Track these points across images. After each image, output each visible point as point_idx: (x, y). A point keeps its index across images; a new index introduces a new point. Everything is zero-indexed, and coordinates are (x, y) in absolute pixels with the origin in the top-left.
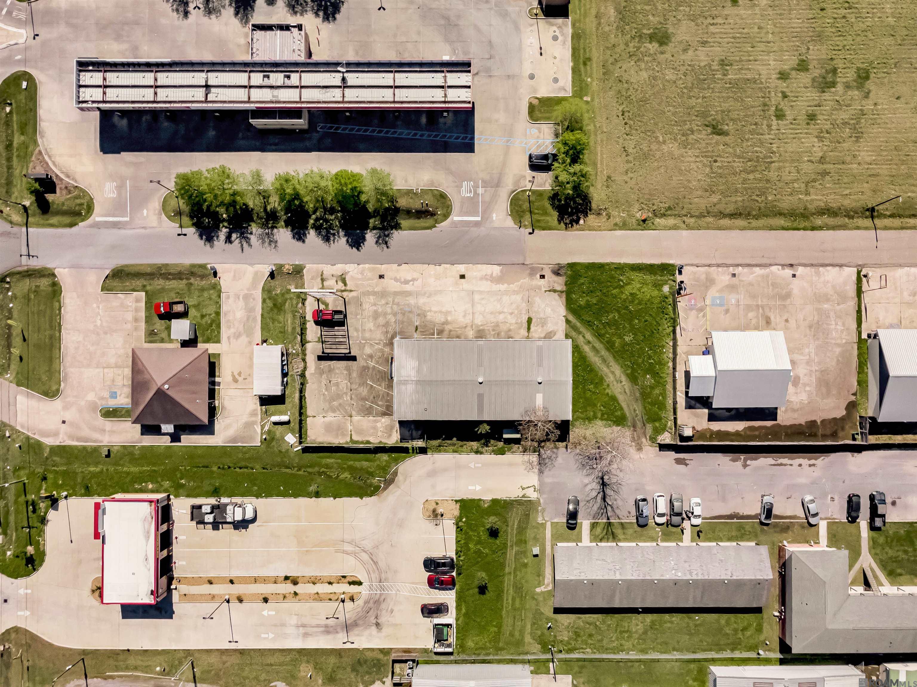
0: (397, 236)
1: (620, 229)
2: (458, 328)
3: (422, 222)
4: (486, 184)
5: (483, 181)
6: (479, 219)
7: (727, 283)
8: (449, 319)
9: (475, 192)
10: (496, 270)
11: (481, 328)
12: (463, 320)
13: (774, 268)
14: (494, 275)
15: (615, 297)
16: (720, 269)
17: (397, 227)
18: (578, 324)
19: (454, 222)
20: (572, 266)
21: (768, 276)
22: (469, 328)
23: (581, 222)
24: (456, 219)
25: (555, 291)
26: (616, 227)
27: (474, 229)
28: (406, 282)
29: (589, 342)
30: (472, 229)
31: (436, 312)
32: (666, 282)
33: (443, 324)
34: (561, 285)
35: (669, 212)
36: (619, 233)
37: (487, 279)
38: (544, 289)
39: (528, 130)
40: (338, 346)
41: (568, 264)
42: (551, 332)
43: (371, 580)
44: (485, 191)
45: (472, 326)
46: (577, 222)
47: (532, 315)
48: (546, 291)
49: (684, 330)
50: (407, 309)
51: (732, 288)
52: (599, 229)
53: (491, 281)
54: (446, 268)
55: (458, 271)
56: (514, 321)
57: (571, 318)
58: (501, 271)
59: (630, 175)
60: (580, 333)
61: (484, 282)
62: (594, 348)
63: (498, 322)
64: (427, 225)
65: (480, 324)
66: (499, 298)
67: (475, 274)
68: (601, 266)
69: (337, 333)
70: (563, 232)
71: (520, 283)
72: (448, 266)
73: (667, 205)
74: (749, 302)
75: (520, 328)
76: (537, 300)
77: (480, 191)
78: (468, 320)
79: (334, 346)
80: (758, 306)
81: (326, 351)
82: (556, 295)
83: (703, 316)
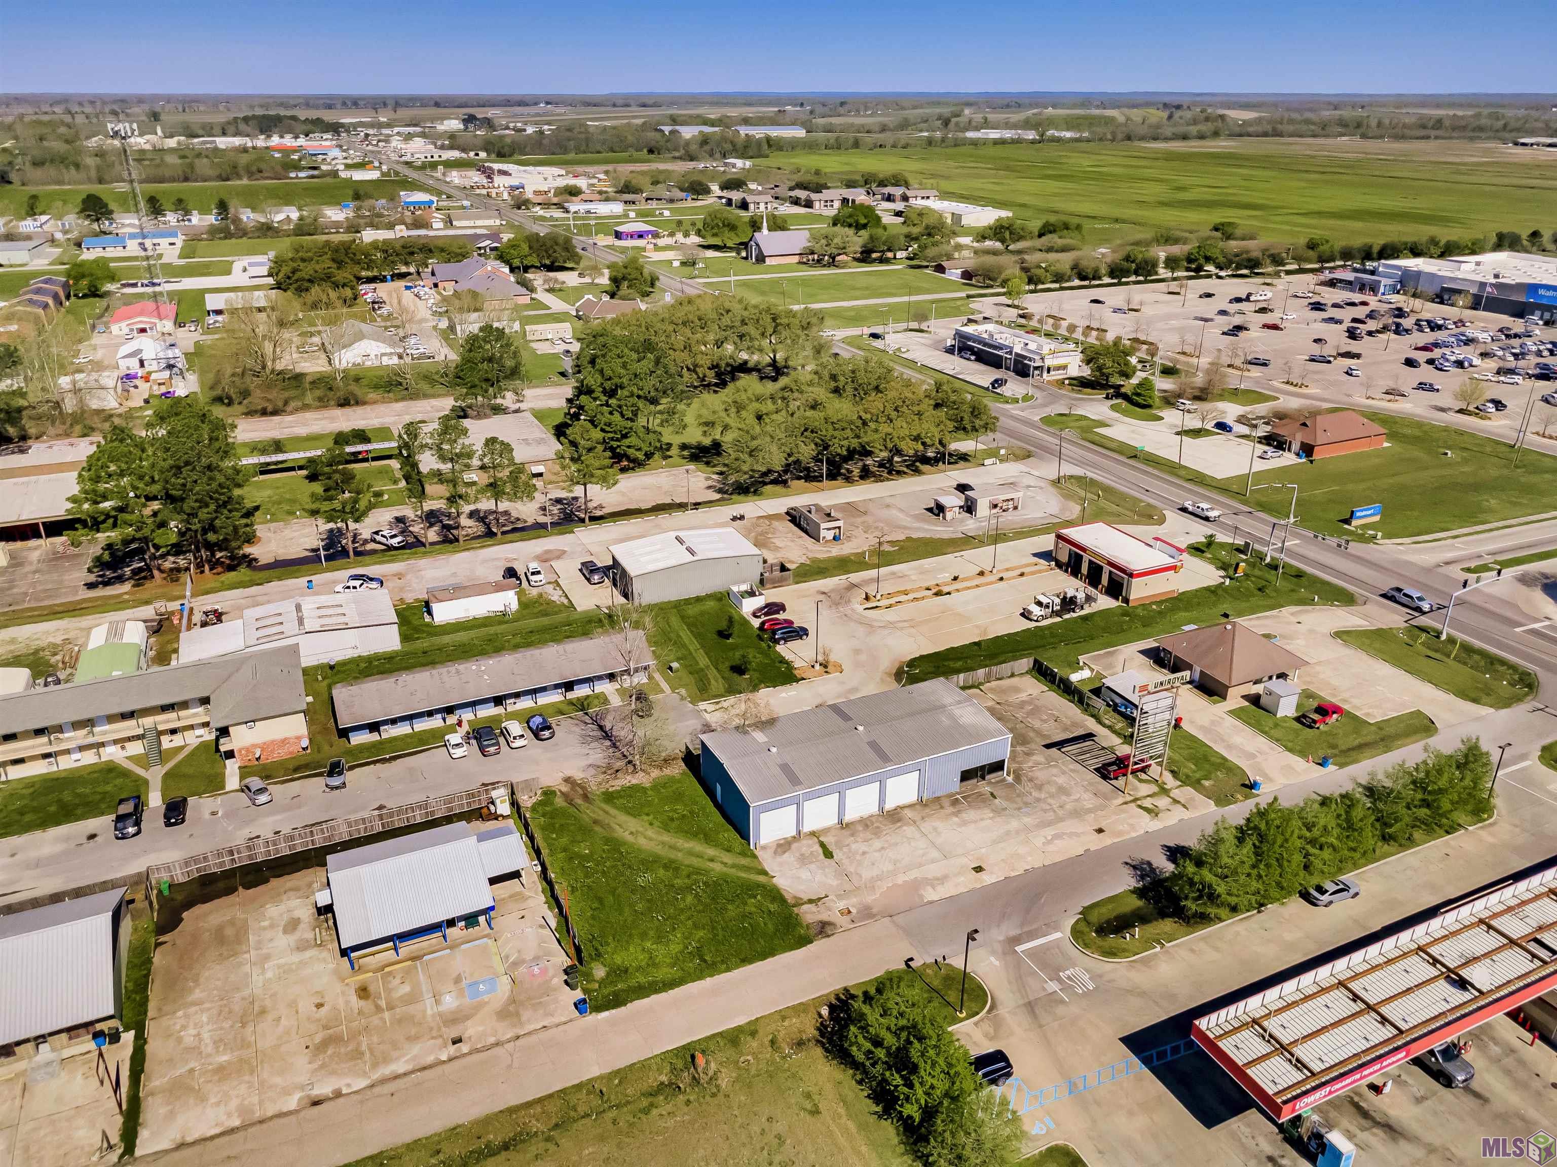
0: (1127, 882)
1: (739, 1029)
2: (933, 814)
4: (1053, 999)
5: (1062, 1002)
6: (1019, 949)
7: (469, 1023)
9: (1060, 980)
11: (899, 825)
12: (934, 824)
13: (361, 1083)
14: (929, 887)
16: (492, 1040)
18: (743, 875)
19: (1057, 928)
20: (804, 941)
22: (917, 819)
23: (825, 1011)
24: (1058, 935)
26: (751, 1030)
27: (1012, 933)
28: (1057, 836)
31: (982, 819)
32: (602, 982)
33: (959, 812)
34: (806, 913)
36: (741, 1020)
37: (937, 879)
38: (831, 897)
39: (1052, 1126)
40: (1081, 750)
41: (811, 942)
42: (784, 853)
43: (858, 613)
45: (914, 821)
46: (832, 1007)
47: (828, 861)
48: (826, 896)
50: (1026, 810)
53: (927, 879)
54: (1013, 870)
55: (992, 873)
56: (854, 846)
57: (761, 879)
61: (938, 875)
63: (878, 836)
64: (1096, 911)
65: (904, 827)
66: (899, 865)
67: (961, 879)
68: (746, 960)
69: (1096, 760)
70: (850, 983)
71: (879, 892)
72: (1013, 874)
74: (412, 1009)
75: (837, 843)
76: (835, 883)
77: (1053, 986)
79: (1085, 749)
80: (390, 1008)
81: (1090, 743)
82: (805, 897)
83: (507, 957)
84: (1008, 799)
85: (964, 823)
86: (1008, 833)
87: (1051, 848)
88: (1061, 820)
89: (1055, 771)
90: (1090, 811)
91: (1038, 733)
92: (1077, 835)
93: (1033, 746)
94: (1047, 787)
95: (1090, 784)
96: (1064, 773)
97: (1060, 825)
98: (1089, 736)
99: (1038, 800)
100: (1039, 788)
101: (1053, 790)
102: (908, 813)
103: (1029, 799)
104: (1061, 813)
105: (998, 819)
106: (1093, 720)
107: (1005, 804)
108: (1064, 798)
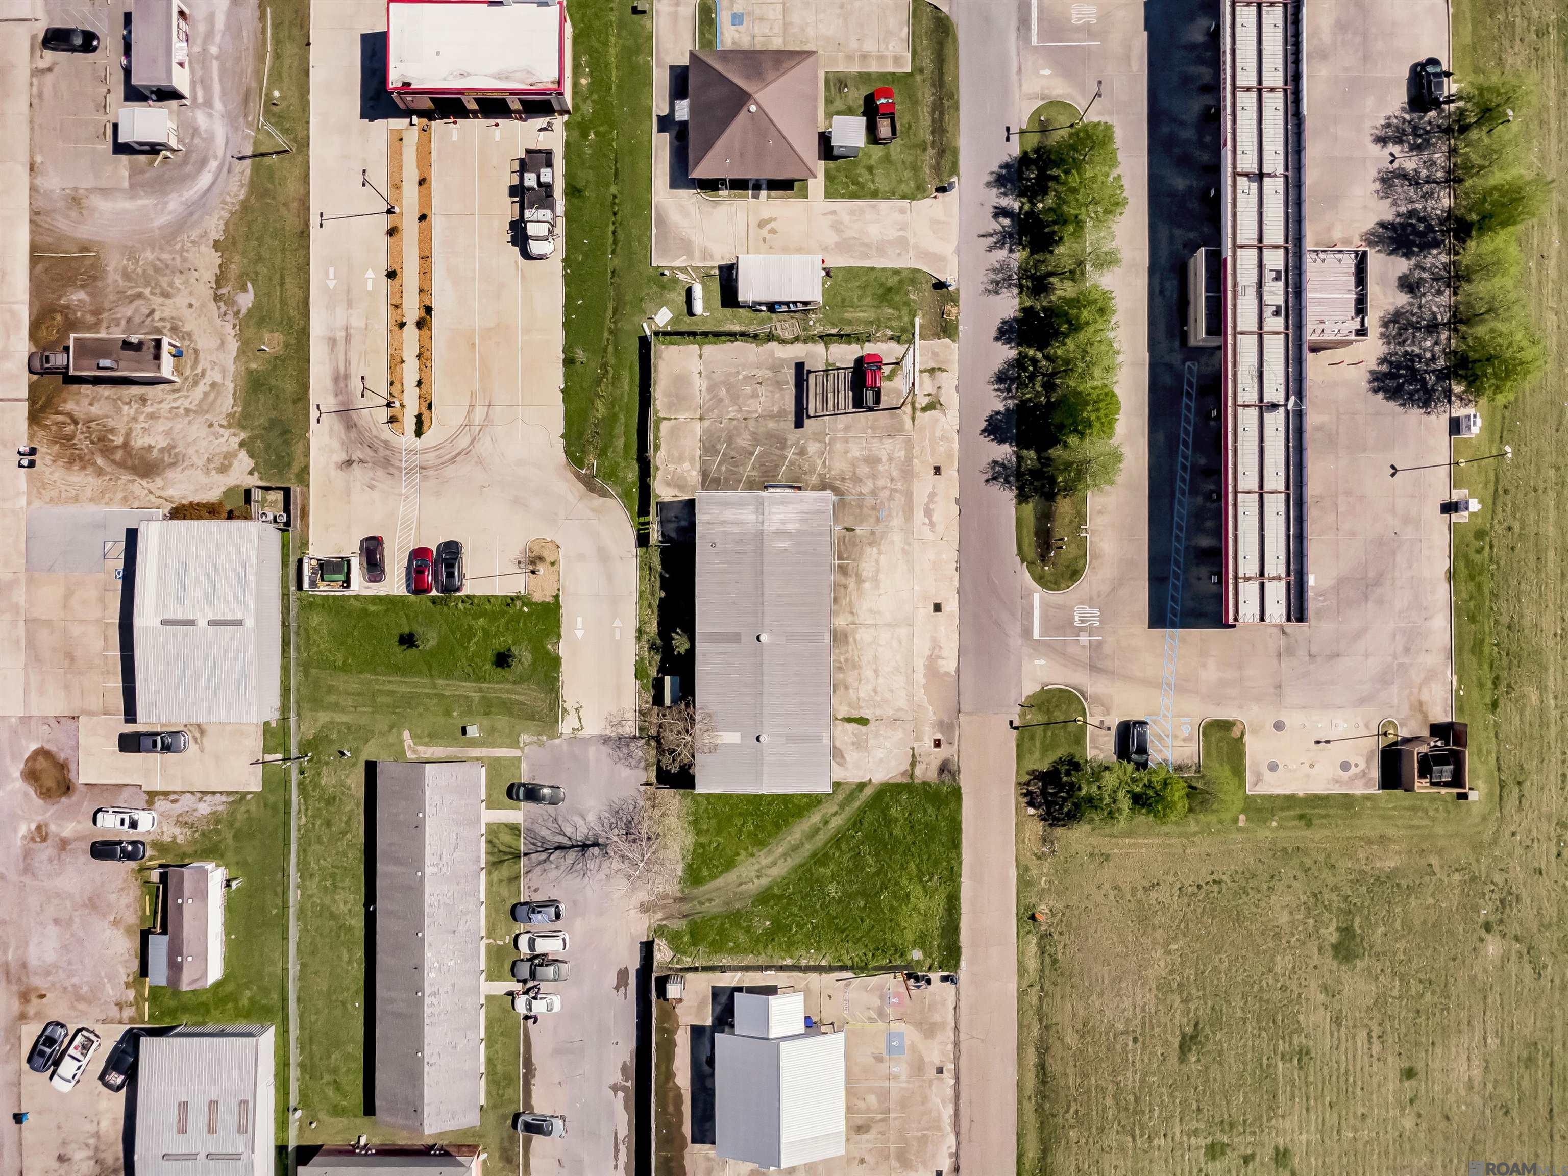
0: (1006, 497)
1: (1020, 879)
2: (851, 601)
3: (1030, 540)
4: (1095, 647)
5: (1100, 644)
6: (1036, 635)
7: (927, 1059)
8: (867, 585)
9: (1081, 630)
10: (949, 665)
11: (851, 640)
12: (864, 608)
13: (952, 1140)
14: (940, 662)
15: (903, 868)
16: (950, 1047)
17: (1022, 498)
18: (856, 804)
19: (1030, 594)
20: (956, 793)
21: (939, 1128)
22: (850, 619)
23: (1031, 811)
24: (1036, 597)
25: (913, 764)
26: (1023, 870)
27: (1018, 630)
28: (928, 513)
29: (826, 823)
30: (1019, 624)
31: (877, 561)
32: (927, 954)
33: (858, 575)
34: (924, 774)
35: (1048, 960)
36: (1013, 873)
38: (916, 746)
39: (1187, 720)
40: (819, 398)
41: (960, 788)
42: (843, 757)
43: (424, 451)
44: (1084, 647)
45: (854, 623)
46: (1031, 804)
47: (872, 726)
49: (847, 985)
50: (883, 514)
51: (918, 1068)
52: (1020, 840)
53: (930, 657)
54: (951, 580)
56: (862, 694)
57: (868, 792)
58: (947, 674)
59: (1112, 894)
60: (842, 806)
62: (816, 831)
63: (861, 667)
64: (1026, 547)
65: (858, 637)
66: (903, 670)
67: (942, 628)
68: (955, 844)
69: (841, 395)
70: (1013, 779)
71: (926, 705)
72: (956, 583)
73: (1060, 956)
74: (895, 1096)
75: (850, 705)
76: (899, 734)
77: (1084, 638)
78: (863, 616)
79: (819, 390)
80: (888, 1111)
81: (812, 378)
82: (906, 766)
83: (870, 1018)
84: (861, 519)
85: (875, 581)
87: (940, 528)
88: (909, 495)
89: (838, 447)
90: (908, 459)
91: (771, 417)
92: (933, 494)
93: (790, 437)
94: (860, 474)
97: (915, 498)
98: (800, 369)
99: (874, 493)
101: (865, 469)
102: (840, 622)
105: (883, 548)
106: (775, 344)
107: (866, 527)
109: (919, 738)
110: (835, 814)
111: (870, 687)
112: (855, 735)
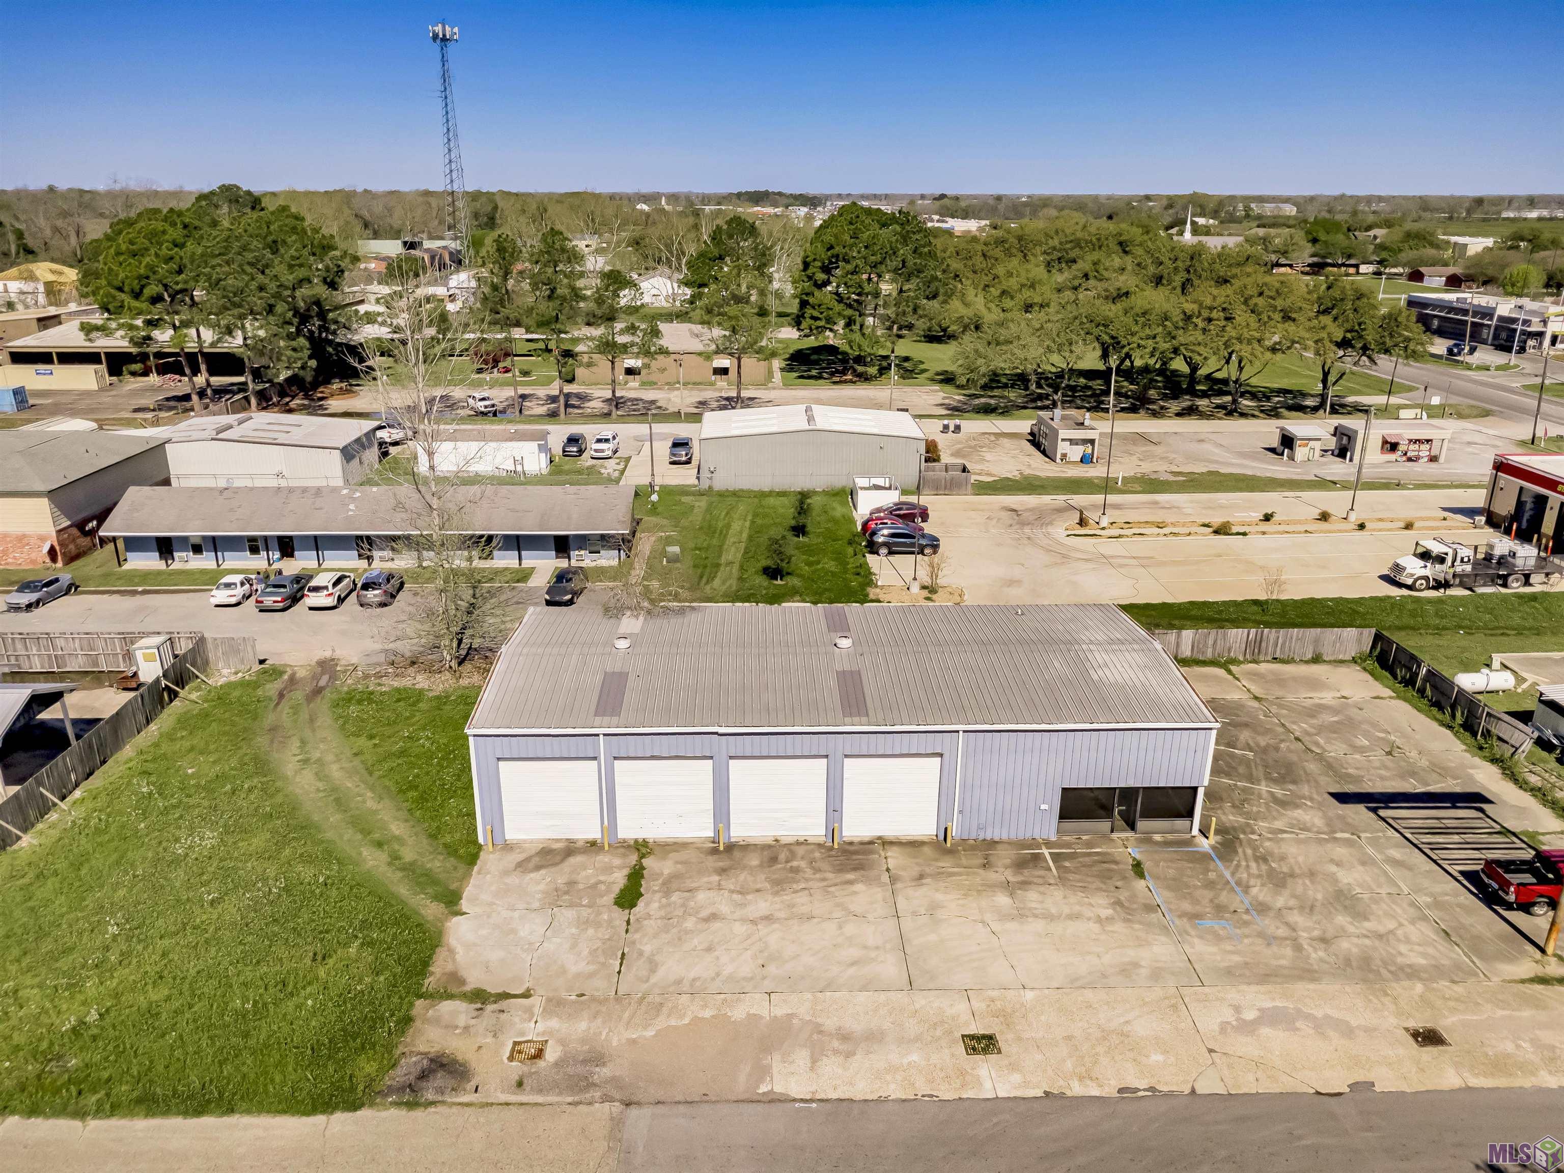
2: (952, 874)
8: (1003, 900)
10: (793, 1078)
11: (850, 876)
12: (939, 896)
18: (403, 891)
25: (479, 997)
28: (1270, 1018)
31: (1074, 917)
33: (1024, 885)
34: (437, 1021)
37: (845, 1037)
38: (536, 1002)
40: (1433, 823)
41: (354, 1106)
42: (538, 868)
45: (893, 880)
47: (612, 914)
48: (526, 995)
50: (1215, 925)
53: (819, 1029)
55: (1014, 1067)
56: (701, 896)
57: (431, 910)
58: (763, 1072)
60: (411, 871)
61: (856, 1026)
62: (366, 829)
63: (776, 893)
65: (859, 887)
66: (772, 969)
67: (914, 1057)
71: (661, 1022)
72: (1077, 1089)
76: (578, 966)
78: (918, 896)
82: (475, 982)
84: (1177, 886)
85: (1021, 915)
86: (1128, 970)
87: (1244, 1046)
88: (1308, 974)
89: (1340, 852)
90: (1412, 973)
91: (1330, 767)
92: (1348, 1032)
93: (1305, 790)
94: (1298, 886)
95: (1437, 904)
96: (1366, 861)
97: (1302, 988)
98: (1475, 799)
99: (1262, 908)
100: (1278, 881)
101: (1317, 894)
102: (894, 858)
103: (1238, 901)
104: (1316, 955)
105: (1119, 927)
106: (1494, 770)
107: (1160, 896)
108: (1341, 919)
109: (555, 1005)
110: (395, 857)
111: (724, 908)
112: (594, 886)
